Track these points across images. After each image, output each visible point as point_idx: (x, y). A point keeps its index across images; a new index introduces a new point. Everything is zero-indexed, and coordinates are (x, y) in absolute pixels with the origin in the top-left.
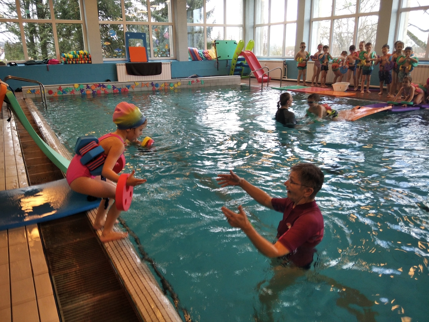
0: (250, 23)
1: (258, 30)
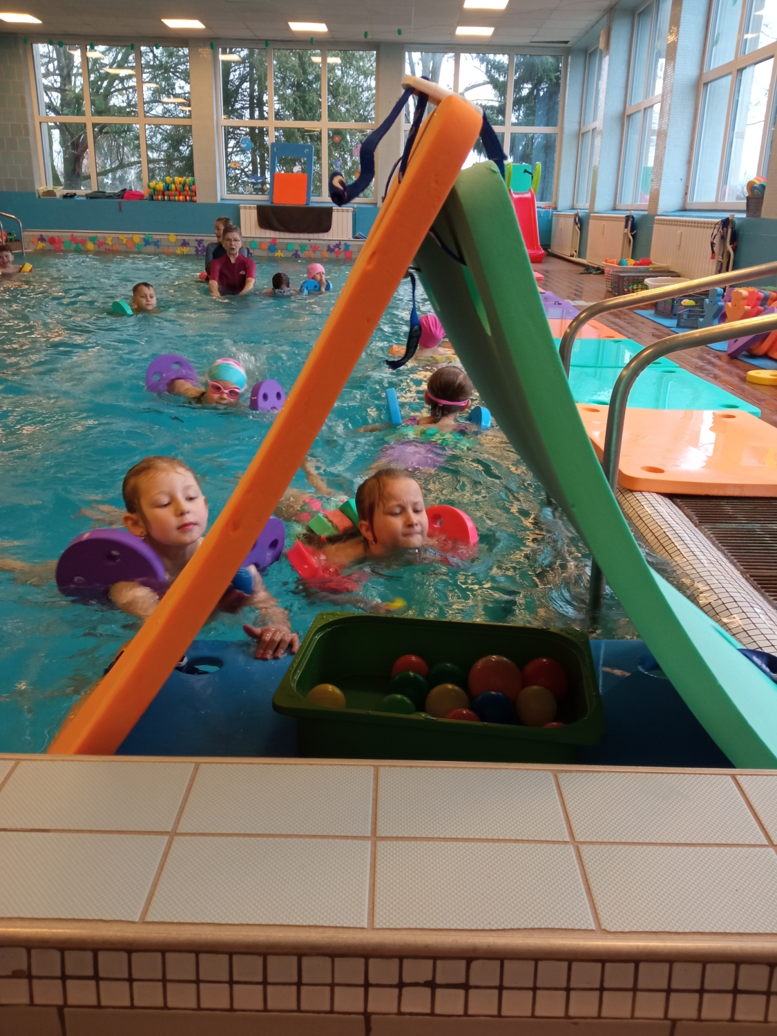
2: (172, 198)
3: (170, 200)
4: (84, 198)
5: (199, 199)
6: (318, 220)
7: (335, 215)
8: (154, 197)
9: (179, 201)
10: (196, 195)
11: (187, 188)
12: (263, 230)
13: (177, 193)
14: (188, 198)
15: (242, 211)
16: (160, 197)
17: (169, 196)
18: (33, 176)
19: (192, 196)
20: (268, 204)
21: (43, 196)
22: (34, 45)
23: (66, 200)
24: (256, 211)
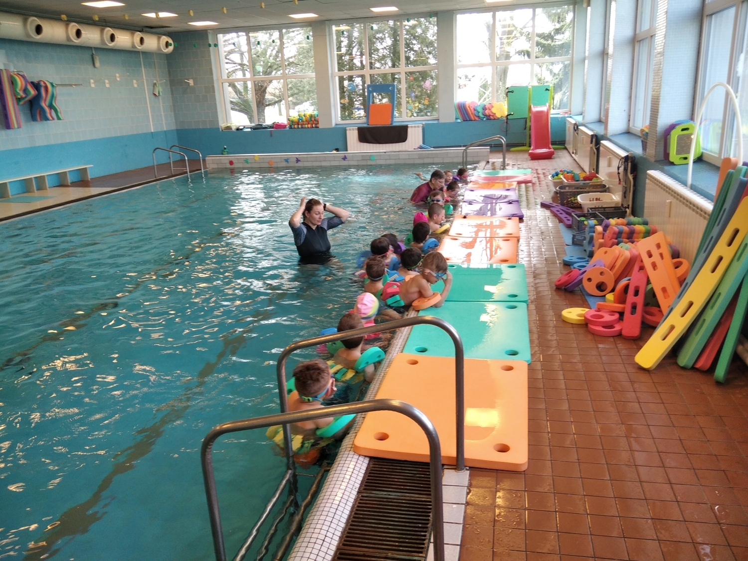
2: (304, 126)
3: (302, 128)
5: (321, 126)
6: (399, 134)
7: (409, 130)
8: (293, 127)
9: (308, 128)
10: (318, 123)
11: (313, 119)
12: (362, 143)
13: (307, 123)
14: (314, 126)
15: (348, 132)
16: (296, 126)
17: (301, 125)
18: (218, 118)
19: (316, 124)
20: (365, 125)
21: (224, 129)
22: (218, 35)
23: (238, 132)
24: (357, 131)
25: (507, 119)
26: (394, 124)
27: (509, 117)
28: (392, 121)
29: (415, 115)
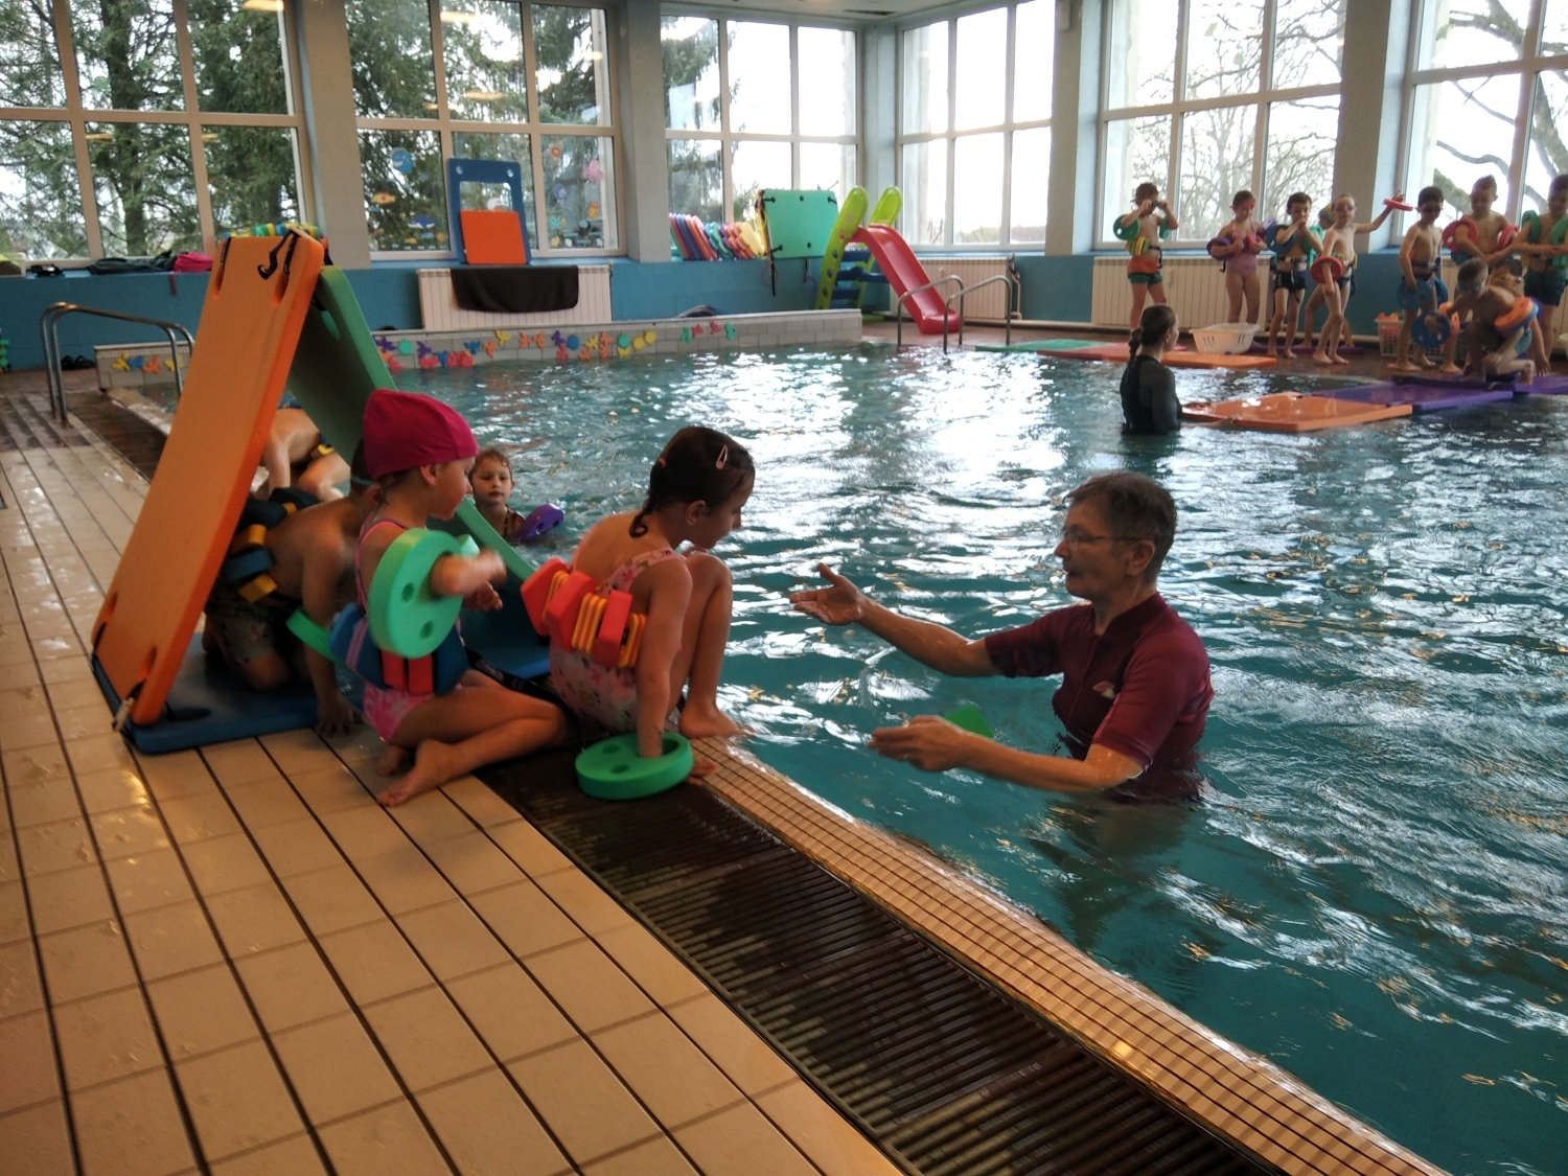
0: (881, 129)
1: (910, 153)
4: (85, 274)
6: (559, 288)
7: (582, 278)
12: (464, 313)
15: (425, 282)
24: (450, 279)
25: (773, 258)
26: (534, 263)
27: (777, 255)
28: (529, 257)
29: (569, 242)
